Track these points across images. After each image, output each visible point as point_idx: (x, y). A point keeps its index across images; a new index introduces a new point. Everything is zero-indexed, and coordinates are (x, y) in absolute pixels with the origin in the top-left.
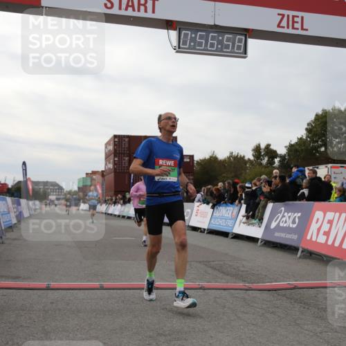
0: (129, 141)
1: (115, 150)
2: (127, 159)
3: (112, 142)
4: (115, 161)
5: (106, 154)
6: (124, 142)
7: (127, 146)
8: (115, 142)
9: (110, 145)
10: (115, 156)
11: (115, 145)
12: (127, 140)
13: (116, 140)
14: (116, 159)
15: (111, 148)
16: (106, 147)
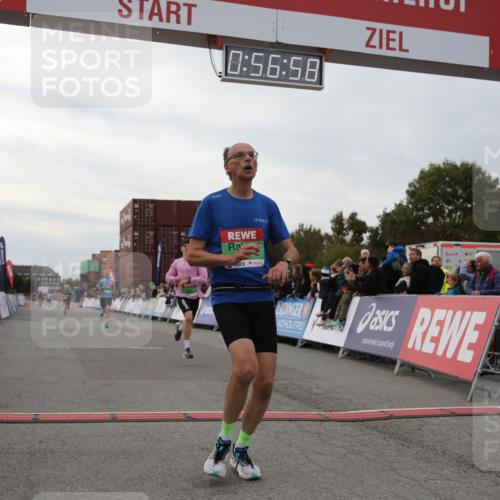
0: (155, 208)
1: (134, 220)
2: (152, 233)
3: (130, 210)
4: (134, 237)
5: (121, 226)
6: (147, 210)
7: (152, 214)
8: (134, 209)
9: (127, 214)
10: (134, 230)
11: (134, 213)
12: (151, 206)
13: (136, 206)
14: (136, 234)
15: (129, 217)
16: (121, 217)
